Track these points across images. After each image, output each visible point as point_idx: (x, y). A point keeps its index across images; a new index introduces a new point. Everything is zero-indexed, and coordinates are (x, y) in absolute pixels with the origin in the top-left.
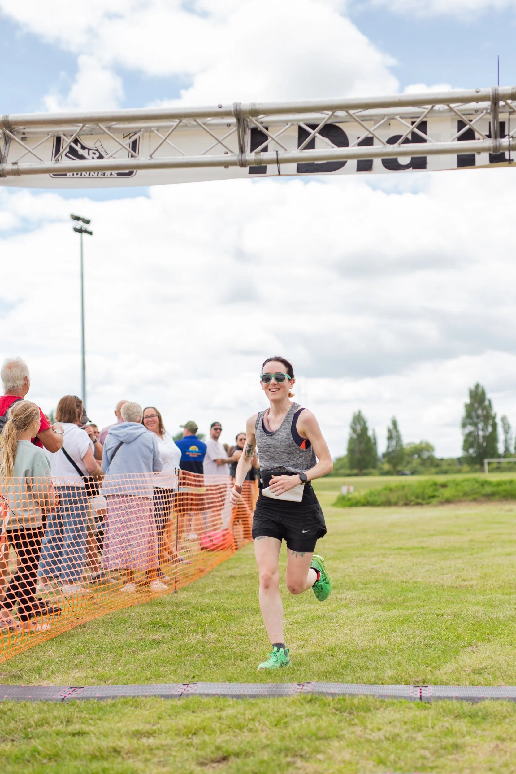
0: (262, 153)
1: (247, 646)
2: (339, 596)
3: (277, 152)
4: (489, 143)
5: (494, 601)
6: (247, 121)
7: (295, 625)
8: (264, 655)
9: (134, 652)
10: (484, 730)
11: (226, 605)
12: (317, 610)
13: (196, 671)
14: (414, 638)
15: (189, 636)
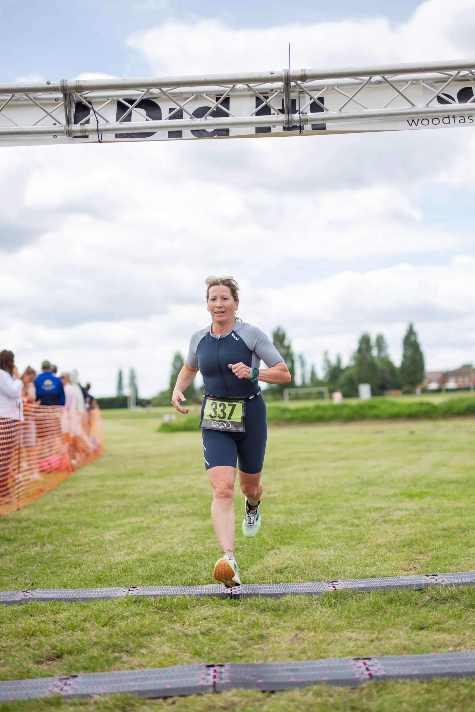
0: (86, 125)
1: (80, 555)
2: (161, 509)
3: (97, 122)
4: (283, 117)
5: (294, 510)
6: (73, 96)
7: (123, 536)
8: (95, 563)
10: (285, 622)
11: (62, 520)
12: (142, 522)
13: (35, 579)
15: (29, 548)
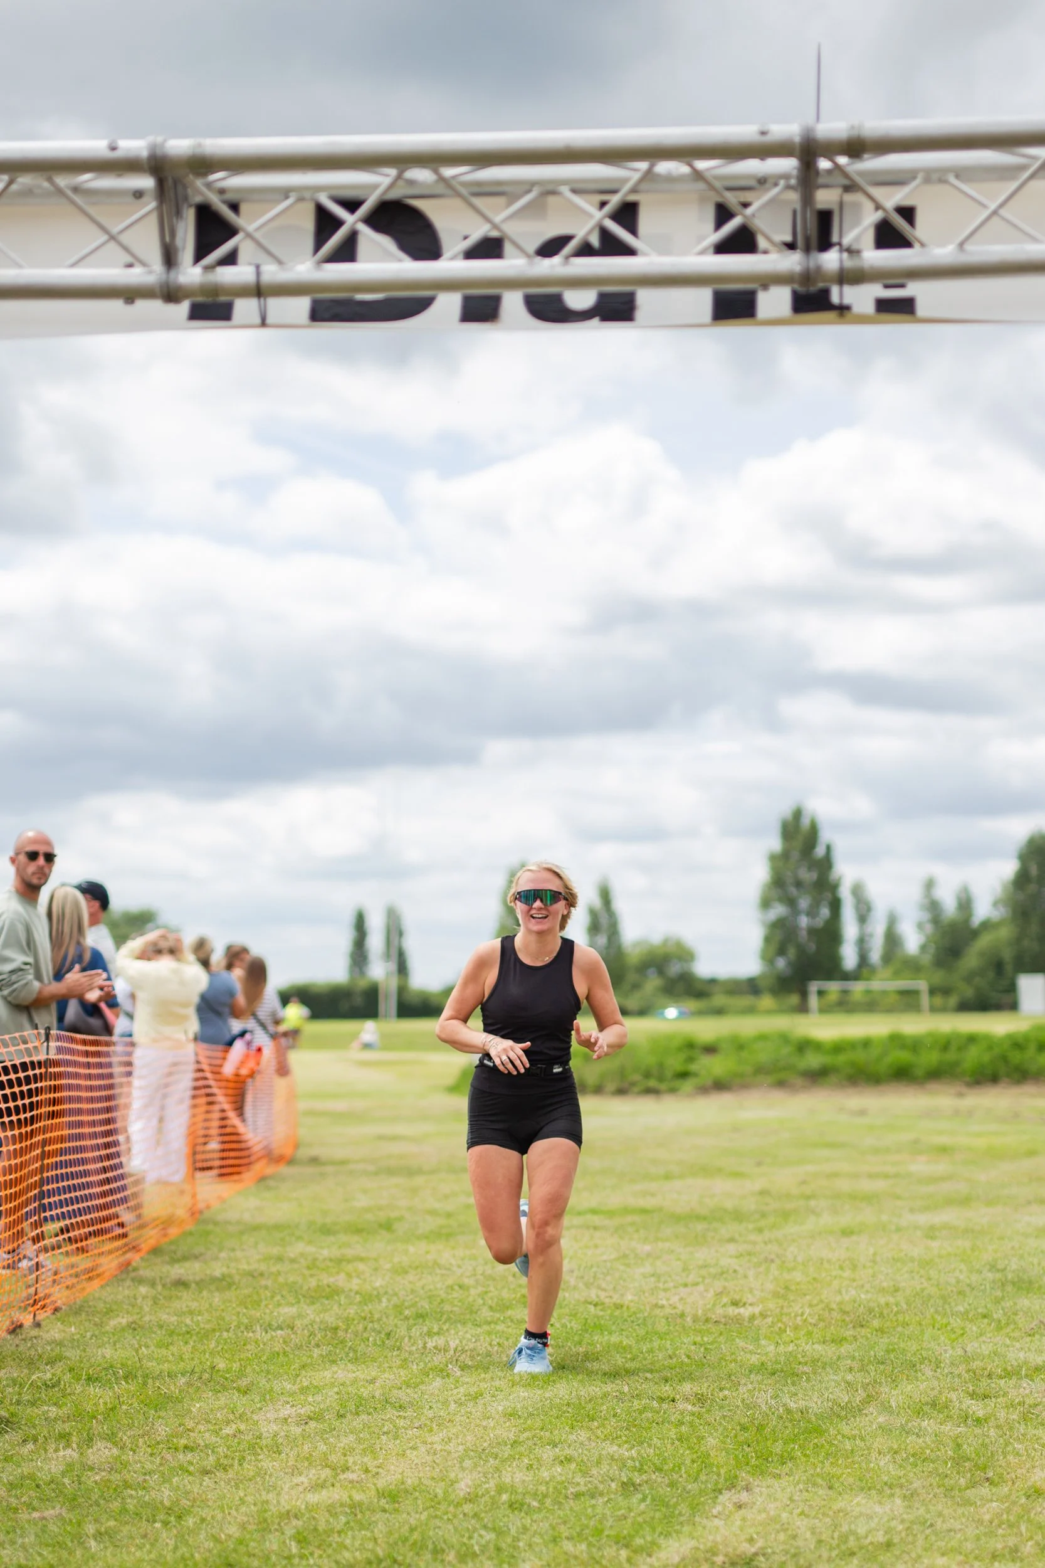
0: (220, 269)
1: (188, 1479)
3: (258, 267)
4: (792, 262)
5: (801, 1362)
6: (184, 187)
7: (312, 1424)
11: (151, 1364)
12: (372, 1381)
14: (598, 1463)
15: (46, 1450)
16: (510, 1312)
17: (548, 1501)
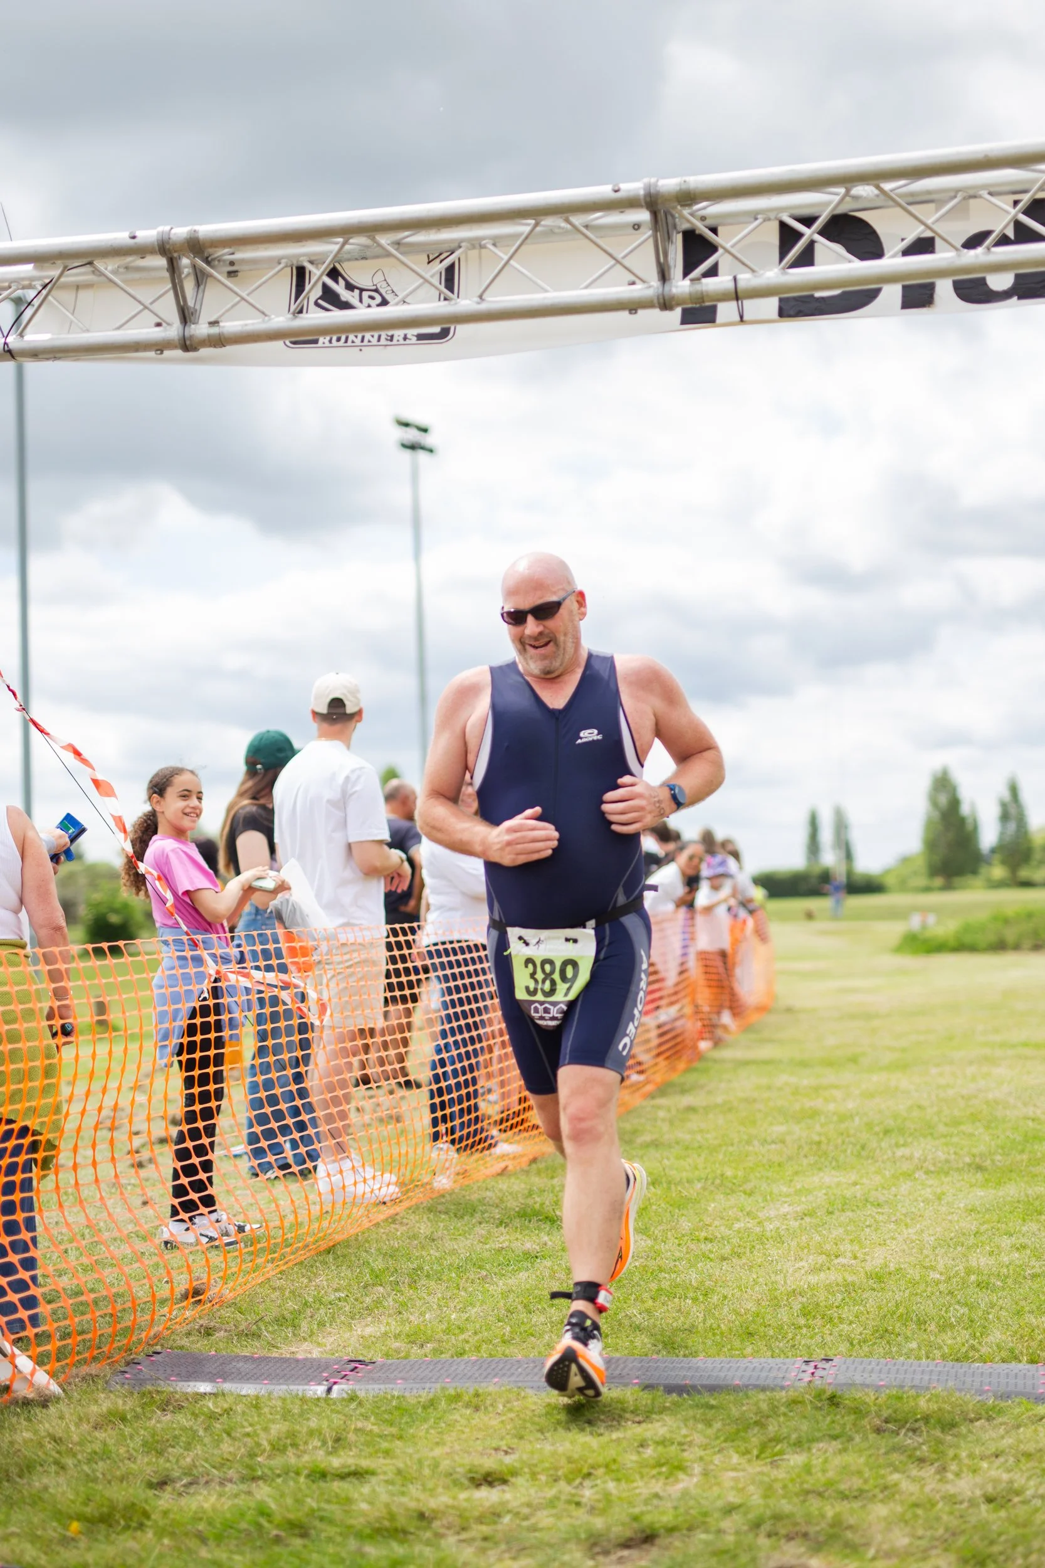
0: (705, 281)
1: (709, 1264)
2: (898, 1152)
3: (735, 279)
6: (673, 216)
9: (484, 1278)
11: (674, 1173)
12: (855, 1184)
16: (963, 1128)
17: (1010, 1281)
